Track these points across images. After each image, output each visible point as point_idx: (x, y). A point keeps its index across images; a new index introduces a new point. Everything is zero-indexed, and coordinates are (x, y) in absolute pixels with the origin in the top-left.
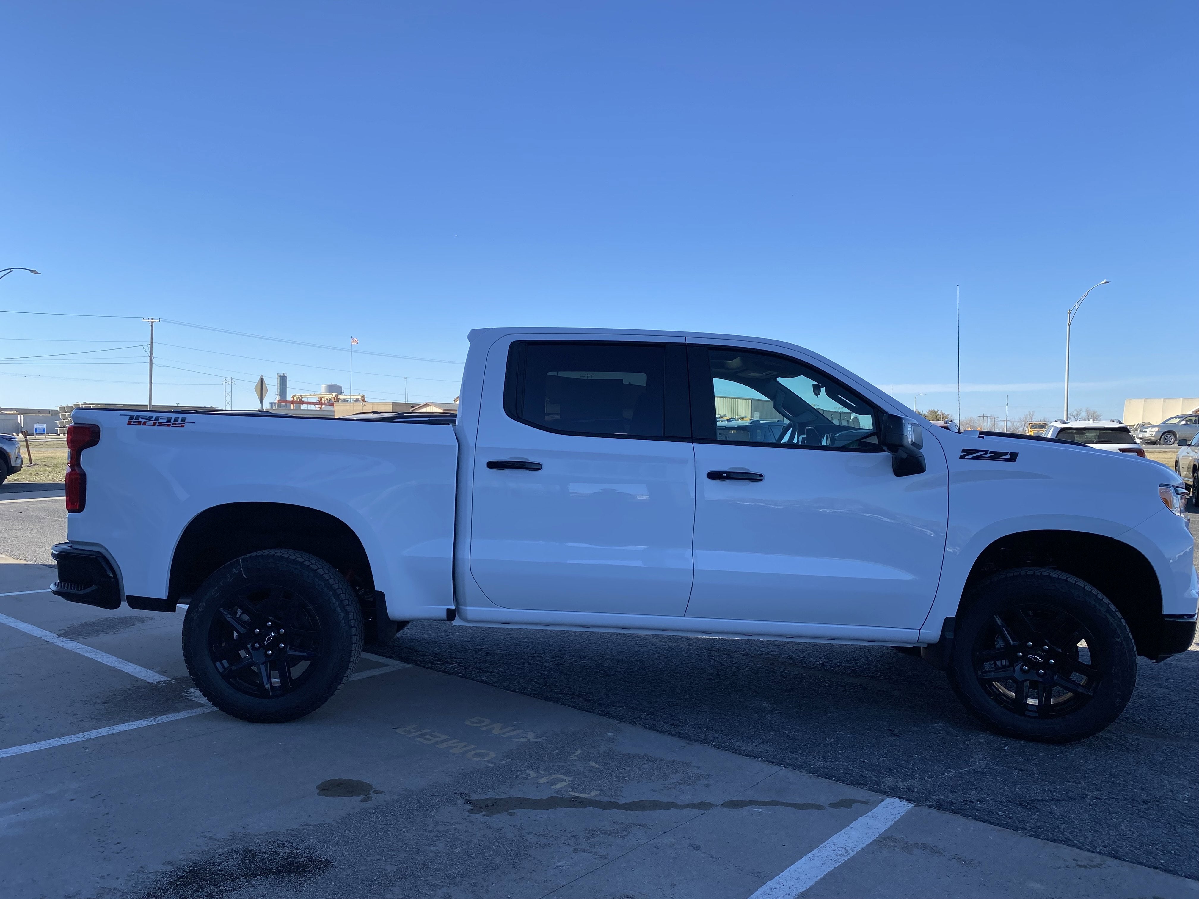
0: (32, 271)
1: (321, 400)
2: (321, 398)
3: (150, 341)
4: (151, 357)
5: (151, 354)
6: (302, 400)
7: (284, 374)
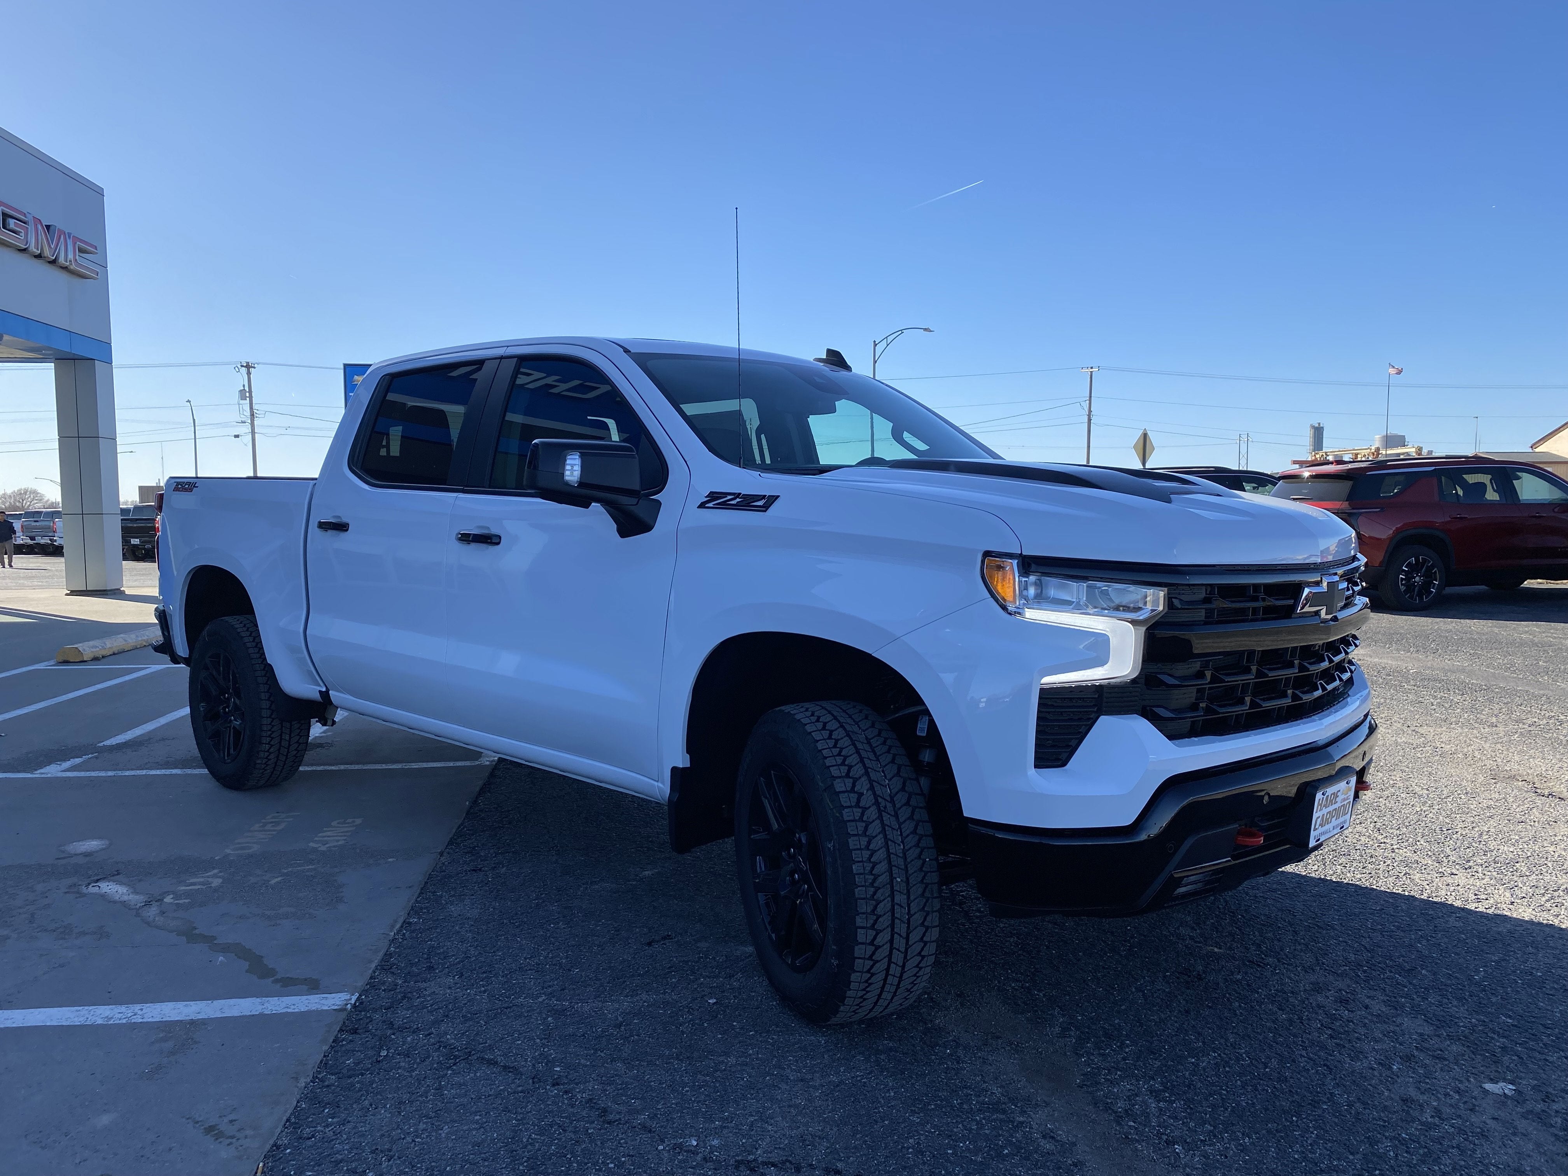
0: (925, 330)
1: (1356, 457)
2: (1357, 455)
3: (1088, 395)
4: (1089, 415)
5: (1090, 411)
6: (1328, 458)
7: (1319, 424)
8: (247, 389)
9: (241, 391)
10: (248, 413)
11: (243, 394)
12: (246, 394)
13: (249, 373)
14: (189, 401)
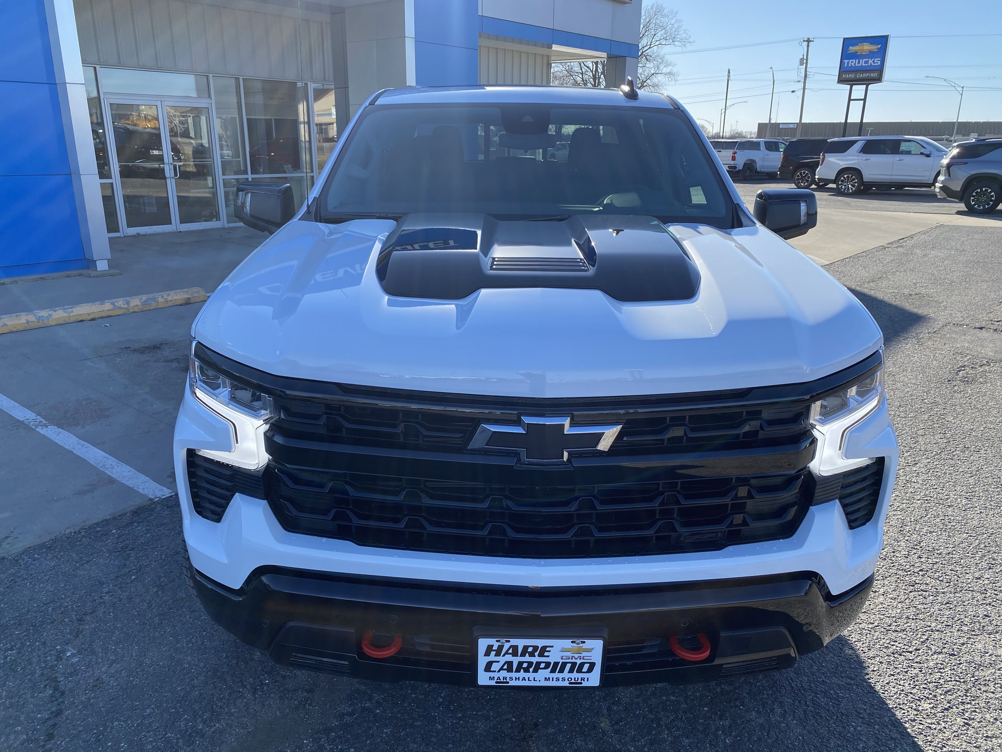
8: (805, 57)
9: (801, 59)
10: (803, 75)
11: (801, 62)
12: (804, 61)
13: (808, 46)
14: (771, 68)
